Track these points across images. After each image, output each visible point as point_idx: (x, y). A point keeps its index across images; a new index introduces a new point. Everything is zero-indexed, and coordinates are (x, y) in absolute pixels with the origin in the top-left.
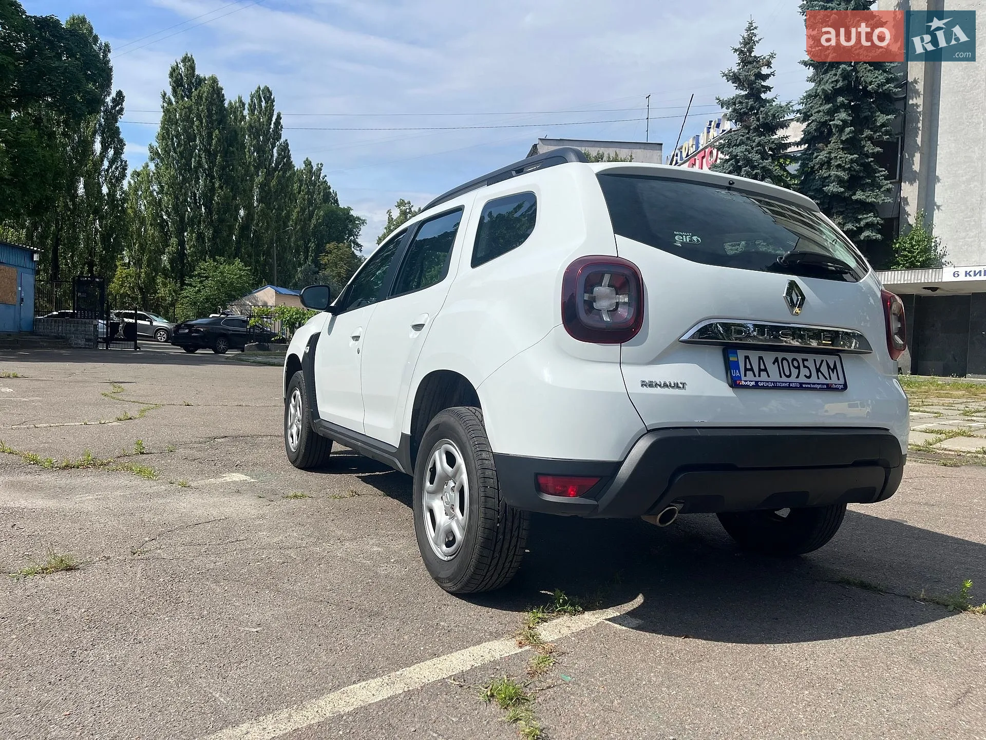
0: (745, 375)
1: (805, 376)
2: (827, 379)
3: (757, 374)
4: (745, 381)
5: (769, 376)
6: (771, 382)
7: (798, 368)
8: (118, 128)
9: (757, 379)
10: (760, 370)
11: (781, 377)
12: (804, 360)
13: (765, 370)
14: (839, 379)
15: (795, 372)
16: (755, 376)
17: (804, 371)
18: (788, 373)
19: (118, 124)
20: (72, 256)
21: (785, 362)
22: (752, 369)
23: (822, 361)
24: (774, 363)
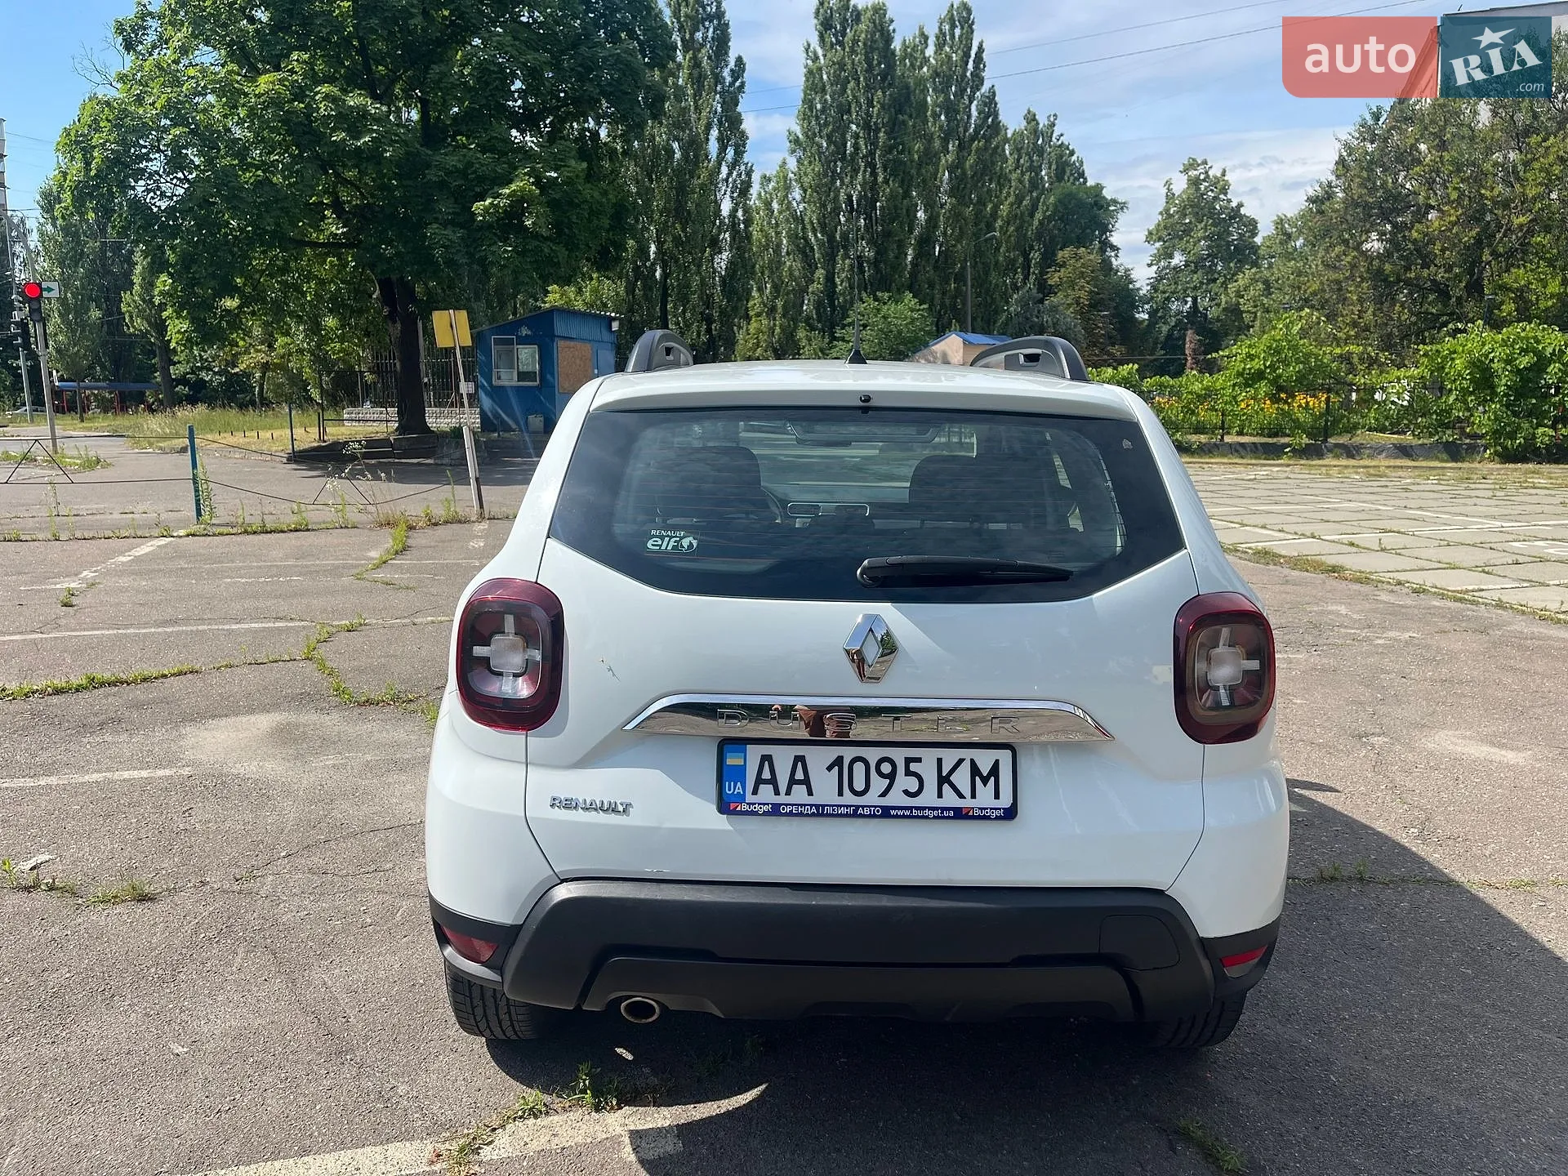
0: (755, 792)
1: (906, 792)
2: (961, 796)
3: (783, 788)
4: (749, 804)
5: (810, 793)
6: (811, 806)
7: (892, 777)
8: (740, 114)
9: (782, 799)
10: (793, 781)
11: (841, 793)
12: (908, 761)
13: (806, 781)
14: (997, 796)
15: (878, 784)
16: (777, 793)
17: (904, 782)
18: (859, 785)
19: (739, 109)
20: (684, 312)
21: (859, 768)
22: (773, 781)
23: (961, 761)
24: (829, 768)
